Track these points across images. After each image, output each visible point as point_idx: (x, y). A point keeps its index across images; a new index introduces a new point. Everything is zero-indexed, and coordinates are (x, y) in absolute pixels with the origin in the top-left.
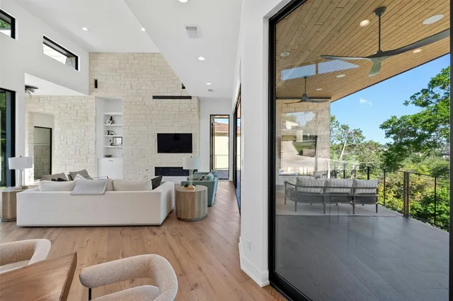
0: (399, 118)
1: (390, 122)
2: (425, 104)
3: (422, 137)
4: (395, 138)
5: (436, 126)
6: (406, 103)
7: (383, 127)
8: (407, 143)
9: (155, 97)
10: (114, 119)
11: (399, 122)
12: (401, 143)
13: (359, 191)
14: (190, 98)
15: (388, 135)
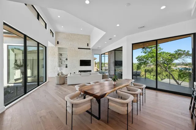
0: (140, 56)
1: (138, 57)
2: (146, 53)
3: (146, 61)
4: (139, 61)
5: (148, 59)
6: (141, 52)
7: (136, 58)
8: (142, 63)
9: (79, 48)
10: (62, 54)
11: (140, 57)
12: (141, 63)
13: (137, 74)
14: (90, 49)
15: (138, 60)
